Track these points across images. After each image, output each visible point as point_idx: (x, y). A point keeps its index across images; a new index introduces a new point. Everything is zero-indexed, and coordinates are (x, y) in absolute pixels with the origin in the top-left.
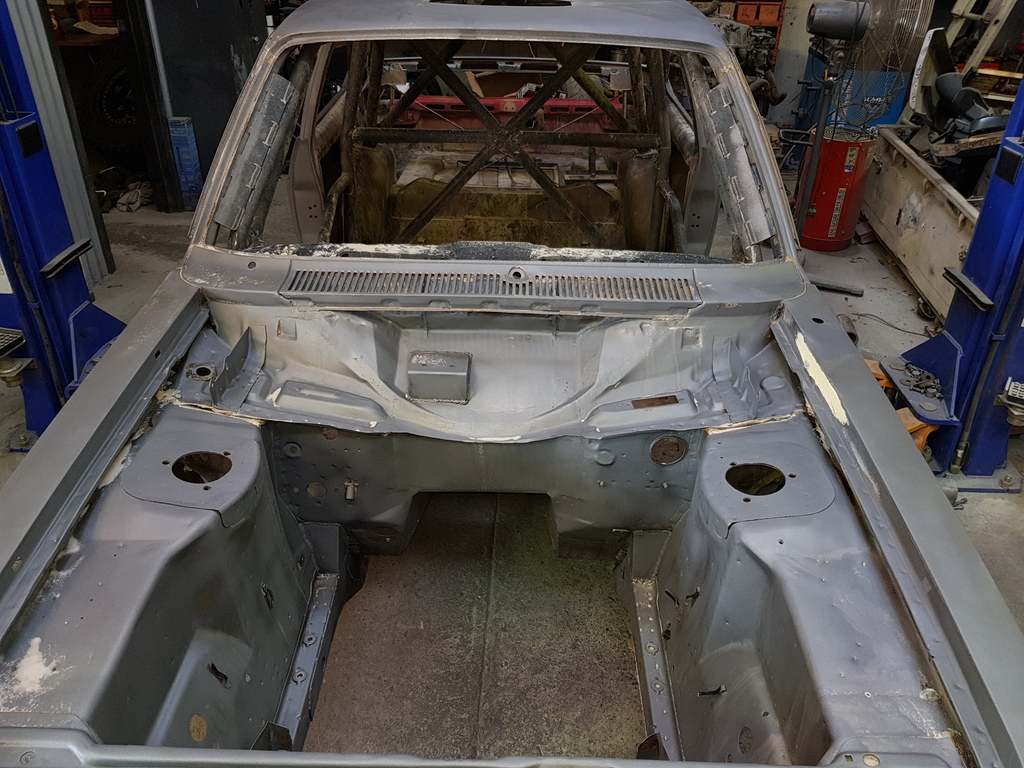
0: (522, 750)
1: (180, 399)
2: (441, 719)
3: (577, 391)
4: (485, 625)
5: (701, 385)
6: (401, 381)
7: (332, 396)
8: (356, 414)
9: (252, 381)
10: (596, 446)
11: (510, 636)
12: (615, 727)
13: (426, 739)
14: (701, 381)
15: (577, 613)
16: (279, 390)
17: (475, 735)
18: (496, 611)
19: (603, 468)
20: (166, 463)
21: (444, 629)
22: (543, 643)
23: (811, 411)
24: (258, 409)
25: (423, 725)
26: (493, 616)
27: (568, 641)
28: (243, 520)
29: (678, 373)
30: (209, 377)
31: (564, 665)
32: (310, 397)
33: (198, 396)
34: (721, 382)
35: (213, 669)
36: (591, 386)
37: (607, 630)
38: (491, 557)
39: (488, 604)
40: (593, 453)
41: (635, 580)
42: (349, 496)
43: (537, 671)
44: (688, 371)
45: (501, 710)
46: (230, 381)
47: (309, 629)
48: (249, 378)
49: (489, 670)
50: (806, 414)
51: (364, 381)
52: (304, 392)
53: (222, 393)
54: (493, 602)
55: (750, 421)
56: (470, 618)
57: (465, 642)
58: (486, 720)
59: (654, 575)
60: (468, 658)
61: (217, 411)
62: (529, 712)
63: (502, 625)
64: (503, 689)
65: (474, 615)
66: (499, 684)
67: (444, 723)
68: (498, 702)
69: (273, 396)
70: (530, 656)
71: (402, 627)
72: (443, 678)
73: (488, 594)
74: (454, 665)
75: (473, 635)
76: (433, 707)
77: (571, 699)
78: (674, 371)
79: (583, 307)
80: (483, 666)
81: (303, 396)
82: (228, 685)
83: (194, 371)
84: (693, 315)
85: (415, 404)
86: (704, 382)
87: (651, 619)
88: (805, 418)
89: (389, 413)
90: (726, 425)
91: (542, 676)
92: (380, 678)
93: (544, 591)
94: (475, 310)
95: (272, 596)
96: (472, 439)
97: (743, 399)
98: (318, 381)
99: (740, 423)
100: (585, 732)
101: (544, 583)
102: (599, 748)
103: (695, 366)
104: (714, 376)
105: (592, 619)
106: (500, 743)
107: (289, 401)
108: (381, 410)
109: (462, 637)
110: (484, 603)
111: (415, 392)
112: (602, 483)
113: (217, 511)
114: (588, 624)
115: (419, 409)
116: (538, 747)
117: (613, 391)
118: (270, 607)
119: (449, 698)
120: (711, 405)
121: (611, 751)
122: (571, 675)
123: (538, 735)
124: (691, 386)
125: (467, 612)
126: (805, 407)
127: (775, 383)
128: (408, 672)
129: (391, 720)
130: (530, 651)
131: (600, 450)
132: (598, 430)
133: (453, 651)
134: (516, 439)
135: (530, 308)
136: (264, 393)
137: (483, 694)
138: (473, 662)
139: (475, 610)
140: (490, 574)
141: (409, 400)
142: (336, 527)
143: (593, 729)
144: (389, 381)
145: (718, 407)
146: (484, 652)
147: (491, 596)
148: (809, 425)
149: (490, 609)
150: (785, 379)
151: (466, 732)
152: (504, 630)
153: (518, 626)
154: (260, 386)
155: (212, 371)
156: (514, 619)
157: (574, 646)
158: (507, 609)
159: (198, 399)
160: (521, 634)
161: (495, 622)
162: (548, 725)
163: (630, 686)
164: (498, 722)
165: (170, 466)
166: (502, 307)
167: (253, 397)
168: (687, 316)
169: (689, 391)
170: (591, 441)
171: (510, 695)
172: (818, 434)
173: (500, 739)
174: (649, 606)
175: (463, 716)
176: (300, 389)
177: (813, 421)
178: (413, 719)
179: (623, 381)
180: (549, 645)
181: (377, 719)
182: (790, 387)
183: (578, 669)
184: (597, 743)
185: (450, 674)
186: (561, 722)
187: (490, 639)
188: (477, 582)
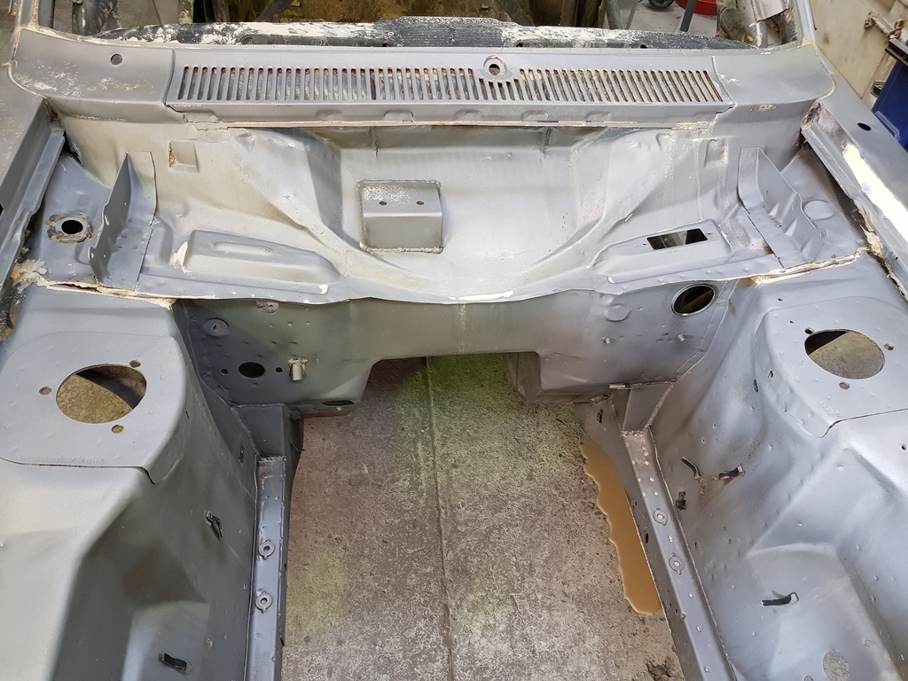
0: (496, 601)
1: (47, 276)
2: (405, 576)
3: (578, 227)
4: (434, 462)
5: (726, 214)
6: (350, 224)
7: (262, 253)
8: (299, 276)
9: (146, 236)
10: (610, 300)
11: (462, 473)
12: (585, 564)
13: (393, 602)
14: (726, 206)
15: (527, 440)
16: (185, 246)
17: (444, 590)
18: (443, 445)
19: (613, 324)
20: (44, 391)
21: (391, 472)
22: (497, 477)
23: (878, 251)
24: (162, 280)
25: (386, 586)
26: (440, 451)
27: (523, 472)
28: (177, 462)
29: (699, 199)
30: (82, 234)
31: (523, 500)
32: (231, 255)
33: (73, 268)
34: (752, 209)
35: (168, 661)
36: (597, 222)
37: (561, 456)
38: (427, 384)
39: (433, 437)
40: (603, 309)
41: (626, 433)
42: (297, 376)
43: (497, 510)
44: (710, 196)
45: (466, 558)
46: (114, 241)
47: (263, 535)
48: (140, 232)
49: (446, 513)
50: (870, 253)
51: (303, 228)
52: (222, 248)
53: (106, 262)
54: (438, 435)
55: (807, 266)
56: (417, 456)
57: (415, 484)
58: (452, 572)
59: (647, 426)
60: (422, 501)
61: (105, 291)
62: (496, 557)
63: (451, 461)
64: (464, 534)
65: (420, 452)
66: (459, 528)
67: (409, 581)
68: (462, 550)
69: (179, 256)
70: (485, 493)
71: (345, 474)
72: (398, 528)
73: (431, 426)
74: (408, 511)
75: (423, 475)
76: (393, 563)
77: (537, 538)
78: (695, 196)
79: (588, 115)
80: (439, 510)
81: (222, 254)
82: (187, 671)
83: (59, 227)
84: (722, 121)
85: (374, 255)
86: (730, 208)
87: (652, 480)
88: (874, 261)
89: (341, 271)
90: (777, 271)
91: (503, 515)
92: (330, 536)
93: (489, 417)
94: (446, 123)
95: (219, 524)
96: (453, 300)
97: (790, 233)
98: (237, 229)
99: (795, 269)
100: (557, 574)
101: (488, 409)
102: (573, 590)
103: (719, 187)
104: (740, 200)
105: (544, 444)
106: (471, 597)
107: (201, 264)
108: (331, 268)
109: (412, 479)
110: (428, 437)
111: (372, 239)
112: (608, 341)
113: (141, 468)
114: (540, 451)
115: (381, 263)
116: (512, 597)
117: (622, 228)
118: (218, 535)
119: (410, 551)
120: (747, 239)
121: (587, 591)
122: (532, 510)
123: (510, 582)
124: (714, 214)
125: (412, 449)
126: (868, 245)
127: (822, 208)
128: (360, 526)
129: (351, 585)
130: (486, 487)
131: (613, 305)
132: (610, 280)
133: (405, 496)
134: (507, 296)
135: (521, 118)
136: (166, 254)
137: (444, 542)
138: (428, 506)
139: (419, 445)
140: (429, 403)
141: (366, 251)
142: (280, 407)
143: (564, 569)
144: (335, 225)
145: (756, 245)
146: (437, 494)
147: (435, 429)
148: (881, 270)
149: (436, 443)
150: (832, 204)
151: (434, 588)
152: (455, 466)
153: (469, 461)
154: (157, 244)
155: (85, 225)
156: (463, 453)
157: (530, 478)
158: (454, 442)
159: (72, 272)
160: (474, 469)
161: (444, 458)
162: (518, 570)
163: (593, 516)
164: (466, 572)
165: (52, 396)
166: (484, 118)
167: (152, 261)
168: (712, 124)
169: (713, 222)
170: (602, 295)
171: (473, 540)
172: (895, 282)
173: (471, 591)
174: (647, 463)
175: (428, 570)
176: (216, 244)
177: (884, 263)
178: (375, 579)
179: (636, 213)
180: (504, 479)
181: (336, 585)
182: (842, 215)
183: (538, 503)
184: (572, 585)
185: (406, 522)
186: (530, 565)
187: (441, 478)
188: (417, 413)
